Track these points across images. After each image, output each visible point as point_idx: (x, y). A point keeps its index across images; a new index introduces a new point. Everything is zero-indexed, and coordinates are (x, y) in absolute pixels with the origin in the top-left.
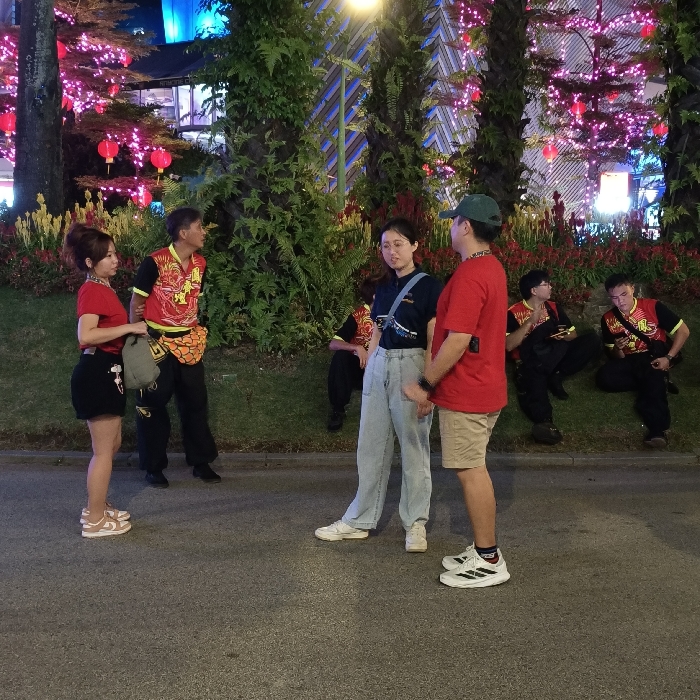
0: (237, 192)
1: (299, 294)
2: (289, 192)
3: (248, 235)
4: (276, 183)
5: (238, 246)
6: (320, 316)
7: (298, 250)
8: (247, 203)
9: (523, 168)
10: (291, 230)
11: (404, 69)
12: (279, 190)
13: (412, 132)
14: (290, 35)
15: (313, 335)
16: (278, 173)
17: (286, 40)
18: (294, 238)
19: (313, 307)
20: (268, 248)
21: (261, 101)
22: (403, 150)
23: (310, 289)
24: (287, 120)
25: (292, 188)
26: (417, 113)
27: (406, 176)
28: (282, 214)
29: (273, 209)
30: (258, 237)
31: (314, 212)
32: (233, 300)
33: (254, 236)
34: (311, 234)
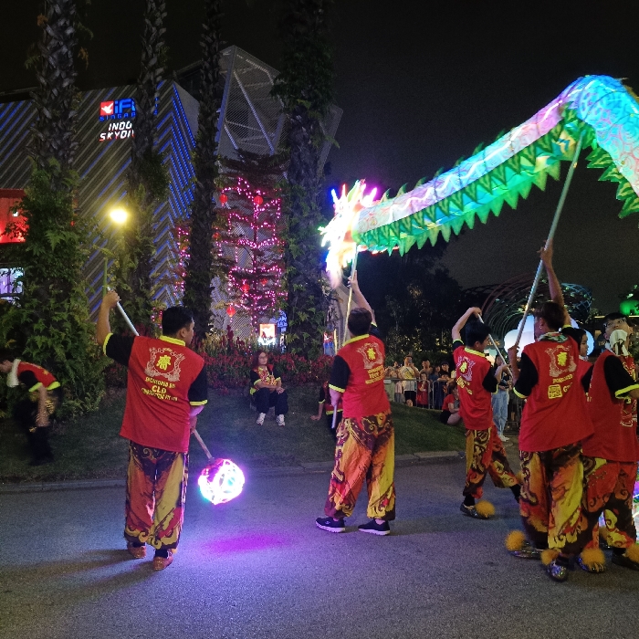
0: (28, 320)
1: (69, 383)
2: (63, 321)
3: (36, 347)
4: (56, 315)
5: (28, 353)
6: (82, 397)
7: (69, 356)
8: (35, 327)
9: (211, 314)
10: (65, 343)
11: (139, 254)
12: (57, 319)
13: (144, 290)
14: (67, 230)
15: (78, 408)
16: (57, 309)
17: (64, 233)
18: (66, 348)
19: (78, 391)
20: (49, 355)
21: (47, 267)
22: (138, 299)
23: (76, 379)
24: (64, 278)
25: (65, 318)
26: (147, 279)
27: (140, 314)
28: (59, 334)
29: (53, 330)
30: (42, 347)
31: (80, 333)
33: (40, 346)
34: (78, 347)
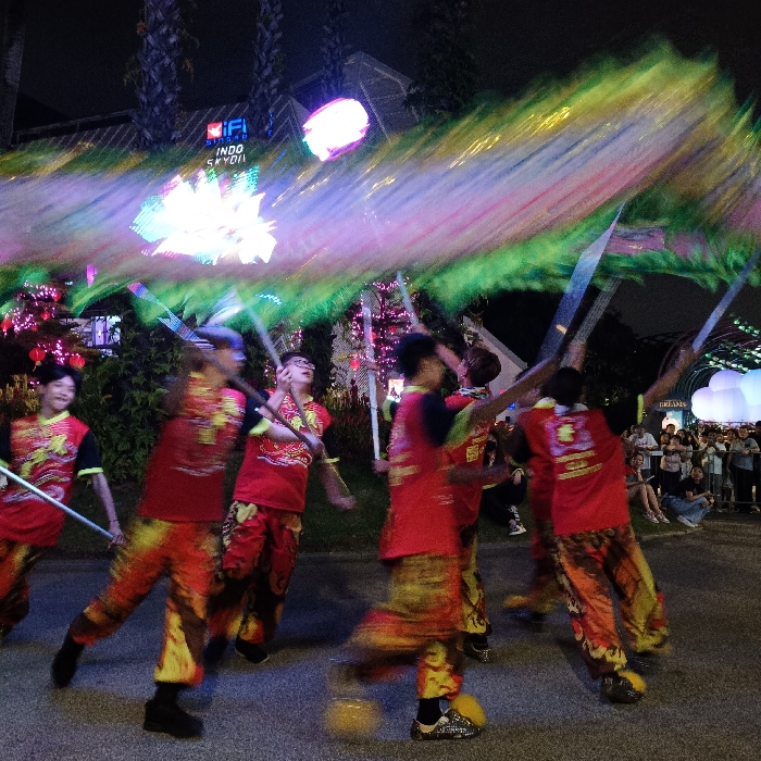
0: (126, 372)
2: (165, 373)
4: (157, 367)
5: (126, 410)
8: (134, 380)
12: (158, 371)
13: (257, 339)
16: (159, 360)
22: (250, 349)
25: (168, 371)
27: (252, 366)
29: (154, 383)
32: (120, 448)
33: (139, 403)
